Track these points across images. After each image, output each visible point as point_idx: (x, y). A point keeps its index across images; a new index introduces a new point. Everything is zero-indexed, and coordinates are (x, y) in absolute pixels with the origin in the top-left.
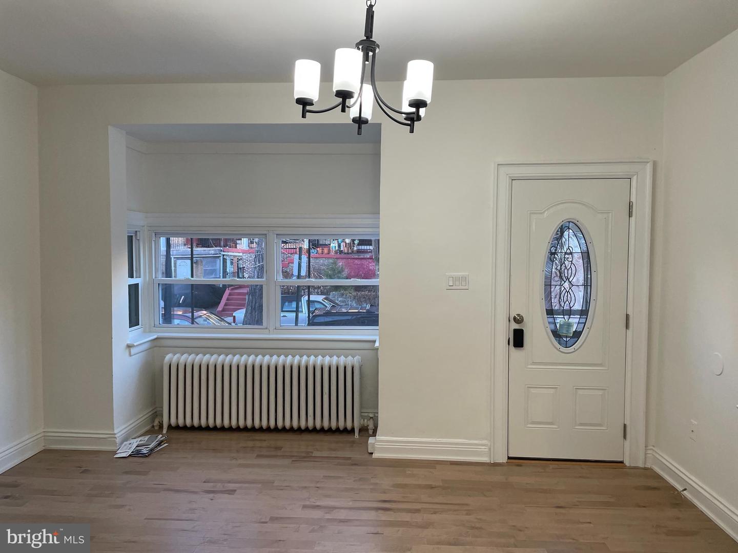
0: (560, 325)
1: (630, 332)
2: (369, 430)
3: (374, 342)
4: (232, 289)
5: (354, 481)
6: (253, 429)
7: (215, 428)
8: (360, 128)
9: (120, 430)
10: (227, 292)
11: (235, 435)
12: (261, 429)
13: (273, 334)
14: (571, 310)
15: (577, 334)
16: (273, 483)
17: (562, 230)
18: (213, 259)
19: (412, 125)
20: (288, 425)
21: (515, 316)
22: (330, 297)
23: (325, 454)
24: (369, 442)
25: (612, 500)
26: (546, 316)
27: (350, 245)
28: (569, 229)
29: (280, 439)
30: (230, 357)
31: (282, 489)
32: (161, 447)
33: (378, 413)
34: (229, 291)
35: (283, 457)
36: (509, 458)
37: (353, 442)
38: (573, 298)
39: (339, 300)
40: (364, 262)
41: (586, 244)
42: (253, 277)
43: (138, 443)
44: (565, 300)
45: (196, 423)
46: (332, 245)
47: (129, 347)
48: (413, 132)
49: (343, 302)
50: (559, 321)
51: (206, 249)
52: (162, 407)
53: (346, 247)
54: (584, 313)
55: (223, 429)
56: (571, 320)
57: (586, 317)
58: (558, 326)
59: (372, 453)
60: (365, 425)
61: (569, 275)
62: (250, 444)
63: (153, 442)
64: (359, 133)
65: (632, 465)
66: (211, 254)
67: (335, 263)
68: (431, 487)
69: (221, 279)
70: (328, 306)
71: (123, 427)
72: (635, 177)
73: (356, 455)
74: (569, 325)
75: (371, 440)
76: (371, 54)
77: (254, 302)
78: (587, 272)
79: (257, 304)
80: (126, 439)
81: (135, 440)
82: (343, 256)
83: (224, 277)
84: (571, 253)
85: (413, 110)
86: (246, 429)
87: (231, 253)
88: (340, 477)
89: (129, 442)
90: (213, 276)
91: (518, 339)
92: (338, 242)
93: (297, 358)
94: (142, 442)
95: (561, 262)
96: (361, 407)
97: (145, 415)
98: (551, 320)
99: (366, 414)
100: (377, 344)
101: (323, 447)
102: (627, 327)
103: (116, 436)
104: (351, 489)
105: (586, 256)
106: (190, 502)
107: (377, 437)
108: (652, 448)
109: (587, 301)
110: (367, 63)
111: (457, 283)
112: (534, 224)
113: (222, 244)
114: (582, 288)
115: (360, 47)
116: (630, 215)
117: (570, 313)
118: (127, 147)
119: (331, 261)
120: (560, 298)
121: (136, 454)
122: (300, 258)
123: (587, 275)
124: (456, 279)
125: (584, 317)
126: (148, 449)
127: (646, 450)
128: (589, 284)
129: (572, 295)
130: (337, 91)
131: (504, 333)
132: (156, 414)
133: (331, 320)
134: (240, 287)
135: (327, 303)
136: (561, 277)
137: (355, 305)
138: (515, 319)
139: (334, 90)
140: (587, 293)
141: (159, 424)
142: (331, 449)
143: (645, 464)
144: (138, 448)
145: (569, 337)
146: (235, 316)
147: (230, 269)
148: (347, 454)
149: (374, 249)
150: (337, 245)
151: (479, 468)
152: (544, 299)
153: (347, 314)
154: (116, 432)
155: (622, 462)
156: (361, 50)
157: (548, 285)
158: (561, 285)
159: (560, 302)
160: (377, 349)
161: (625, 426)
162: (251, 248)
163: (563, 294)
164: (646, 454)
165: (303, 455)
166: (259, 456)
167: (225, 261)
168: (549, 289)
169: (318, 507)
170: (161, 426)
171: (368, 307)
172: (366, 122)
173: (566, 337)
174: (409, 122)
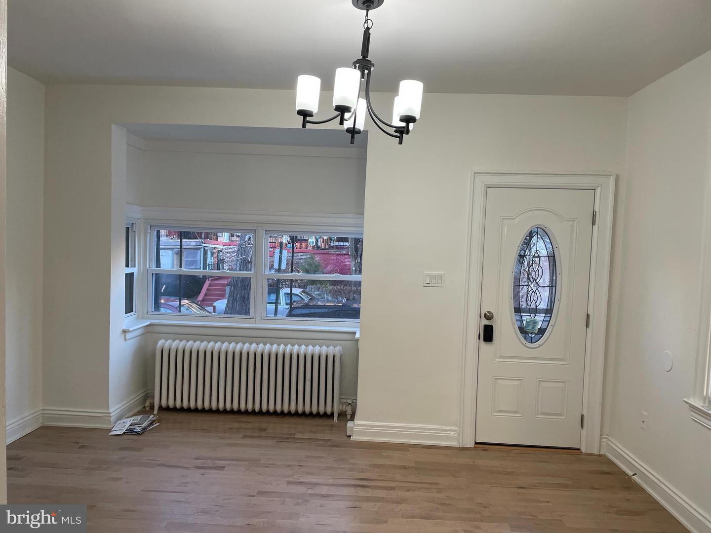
0: (527, 322)
1: (589, 330)
2: (348, 415)
3: (355, 333)
4: (212, 280)
5: (334, 461)
6: (239, 412)
7: (203, 410)
8: (353, 137)
9: (114, 409)
10: (207, 283)
11: (222, 417)
12: (246, 412)
13: (259, 324)
14: (537, 309)
15: (542, 331)
16: (259, 461)
17: (530, 236)
18: (195, 251)
19: (401, 137)
20: (271, 408)
21: (485, 313)
22: (307, 290)
23: (307, 436)
24: (348, 426)
25: (569, 482)
26: (514, 314)
27: (327, 242)
28: (537, 234)
29: (264, 422)
30: (219, 344)
31: (268, 467)
32: (153, 427)
33: (356, 400)
34: (209, 282)
35: (267, 437)
36: (476, 443)
37: (332, 426)
38: (539, 298)
39: (315, 294)
40: (339, 257)
41: (553, 248)
42: (235, 270)
43: (131, 422)
44: (532, 299)
45: (185, 405)
46: (309, 241)
47: (125, 332)
48: (402, 144)
49: (319, 295)
50: (525, 319)
51: (187, 240)
52: (154, 390)
53: (323, 242)
54: (549, 311)
55: (210, 411)
56: (536, 318)
57: (550, 315)
58: (524, 323)
59: (350, 436)
60: (344, 411)
61: (536, 277)
62: (236, 425)
63: (145, 421)
64: (352, 142)
65: (588, 452)
66: (192, 246)
67: (312, 258)
68: (405, 468)
69: (202, 270)
70: (306, 299)
71: (118, 406)
72: (599, 188)
73: (335, 438)
74: (535, 323)
75: (350, 424)
76: (366, 72)
77: (235, 293)
78: (553, 275)
79: (238, 295)
80: (120, 418)
81: (129, 419)
82: (320, 251)
83: (205, 268)
84: (539, 257)
85: (404, 124)
86: (232, 412)
87: (212, 245)
88: (321, 457)
89: (123, 421)
90: (194, 267)
91: (488, 334)
92: (316, 237)
93: (282, 346)
94: (135, 421)
95: (529, 264)
96: (341, 394)
97: (137, 396)
98: (518, 317)
99: (345, 401)
100: (357, 336)
101: (303, 429)
102: (587, 326)
103: (111, 415)
104: (332, 468)
105: (552, 259)
106: (183, 476)
107: (356, 422)
108: (607, 437)
109: (552, 301)
110: (363, 79)
111: (434, 281)
112: (506, 229)
113: (203, 236)
114: (547, 289)
115: (357, 65)
116: (594, 223)
117: (536, 311)
118: (127, 144)
119: (308, 256)
120: (527, 297)
121: (130, 432)
122: (281, 252)
123: (553, 277)
124: (432, 277)
125: (548, 315)
126: (140, 428)
127: (601, 439)
128: (554, 286)
129: (539, 295)
130: (336, 106)
131: (475, 327)
132: (148, 396)
133: (308, 312)
134: (220, 278)
135: (304, 296)
136: (528, 278)
137: (330, 298)
138: (485, 315)
139: (334, 105)
140: (552, 293)
141: (150, 405)
142: (311, 432)
143: (600, 451)
144: (131, 427)
145: (534, 333)
146: (215, 306)
147: (210, 260)
148: (328, 437)
149: (350, 245)
150: (314, 241)
151: (448, 452)
152: (512, 298)
153: (324, 307)
154: (111, 410)
155: (578, 449)
156: (357, 68)
157: (517, 285)
158: (528, 286)
159: (527, 301)
160: (357, 340)
161: (582, 416)
162: (232, 241)
163: (530, 294)
164: (600, 442)
165: (286, 436)
166: (245, 437)
167: (205, 252)
168: (518, 289)
169: (301, 483)
170: (152, 407)
171: (344, 301)
172: (359, 132)
173: (532, 333)
174: (398, 135)
